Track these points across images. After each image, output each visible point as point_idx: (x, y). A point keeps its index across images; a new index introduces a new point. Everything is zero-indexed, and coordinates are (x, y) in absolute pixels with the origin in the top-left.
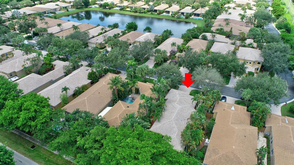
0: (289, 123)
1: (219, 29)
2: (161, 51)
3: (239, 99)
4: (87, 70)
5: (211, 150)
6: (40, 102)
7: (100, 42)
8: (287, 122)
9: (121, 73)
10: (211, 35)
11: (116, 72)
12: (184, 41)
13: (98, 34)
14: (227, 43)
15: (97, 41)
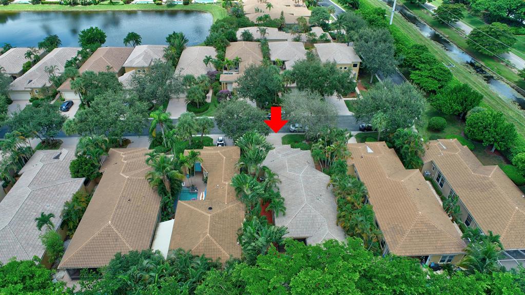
0: (447, 148)
1: (261, 17)
2: (196, 78)
3: (357, 131)
4: (57, 157)
5: (388, 230)
6: (28, 278)
7: (40, 86)
8: (445, 148)
9: (130, 143)
10: (257, 31)
11: (121, 143)
12: (217, 50)
13: (22, 69)
14: (287, 40)
15: (32, 85)
